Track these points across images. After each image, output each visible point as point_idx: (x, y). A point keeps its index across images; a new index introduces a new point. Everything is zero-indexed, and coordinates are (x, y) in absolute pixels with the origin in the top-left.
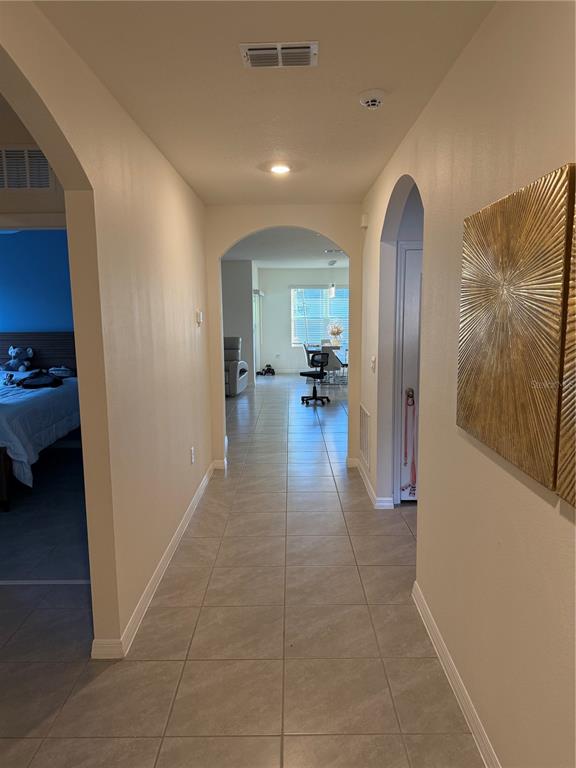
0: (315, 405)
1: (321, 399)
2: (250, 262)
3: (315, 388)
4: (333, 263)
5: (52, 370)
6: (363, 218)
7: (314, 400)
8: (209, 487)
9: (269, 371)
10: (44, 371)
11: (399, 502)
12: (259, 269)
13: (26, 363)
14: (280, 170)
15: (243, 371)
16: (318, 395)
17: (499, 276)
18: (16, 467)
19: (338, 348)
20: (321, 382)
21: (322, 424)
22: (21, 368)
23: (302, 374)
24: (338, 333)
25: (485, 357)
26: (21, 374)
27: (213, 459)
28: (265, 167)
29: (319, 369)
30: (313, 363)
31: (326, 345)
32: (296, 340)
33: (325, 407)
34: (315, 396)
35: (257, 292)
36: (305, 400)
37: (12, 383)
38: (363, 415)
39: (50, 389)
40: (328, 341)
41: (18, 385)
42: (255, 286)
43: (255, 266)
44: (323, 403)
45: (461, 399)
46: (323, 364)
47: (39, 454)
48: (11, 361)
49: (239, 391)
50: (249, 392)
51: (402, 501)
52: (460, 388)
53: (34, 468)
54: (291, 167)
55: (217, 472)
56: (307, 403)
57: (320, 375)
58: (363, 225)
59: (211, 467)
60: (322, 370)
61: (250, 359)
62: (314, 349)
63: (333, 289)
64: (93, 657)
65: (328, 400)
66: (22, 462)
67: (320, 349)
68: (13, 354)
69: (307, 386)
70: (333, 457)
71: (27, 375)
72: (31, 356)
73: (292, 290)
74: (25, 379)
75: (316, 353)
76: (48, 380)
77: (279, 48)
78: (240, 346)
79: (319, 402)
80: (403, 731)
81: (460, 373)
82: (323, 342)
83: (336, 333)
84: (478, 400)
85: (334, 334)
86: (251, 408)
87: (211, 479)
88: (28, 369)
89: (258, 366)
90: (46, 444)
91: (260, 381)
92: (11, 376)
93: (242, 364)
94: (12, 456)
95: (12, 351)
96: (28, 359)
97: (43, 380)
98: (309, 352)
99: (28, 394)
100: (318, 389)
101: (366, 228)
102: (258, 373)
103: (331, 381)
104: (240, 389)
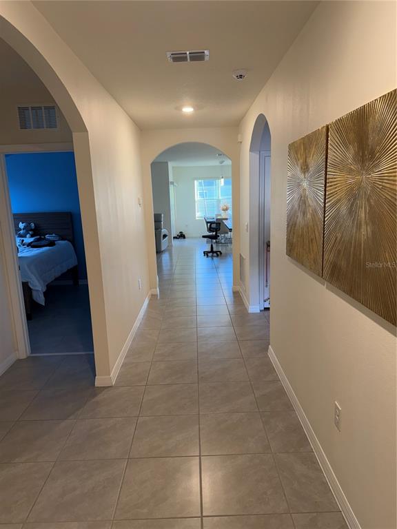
0: (212, 256)
1: (216, 252)
2: (167, 163)
3: (212, 245)
4: (222, 162)
5: (47, 236)
6: (239, 136)
7: (212, 253)
8: (149, 305)
9: (182, 236)
10: (43, 237)
11: (263, 309)
12: (173, 167)
13: (30, 232)
14: (188, 110)
15: (165, 236)
16: (215, 250)
17: (302, 176)
18: (34, 294)
19: (227, 219)
20: (216, 242)
21: (217, 268)
22: (28, 236)
23: (204, 237)
24: (227, 209)
25: (297, 218)
26: (28, 240)
27: (151, 289)
28: (179, 108)
29: (214, 233)
30: (210, 229)
31: (219, 217)
32: (199, 215)
33: (219, 257)
34: (212, 251)
35: (172, 183)
36: (206, 253)
37: (24, 245)
38: (241, 259)
39: (48, 248)
40: (220, 215)
41: (28, 246)
42: (171, 179)
43: (171, 165)
44: (218, 255)
45: (288, 241)
46: (217, 230)
47: (47, 286)
48: (22, 232)
49: (163, 249)
50: (169, 249)
51: (265, 308)
52: (287, 235)
53: (45, 294)
54: (194, 108)
55: (153, 296)
56: (207, 255)
57: (215, 237)
58: (239, 140)
59: (150, 294)
60: (216, 234)
61: (169, 228)
62: (211, 220)
63: (222, 180)
64: (96, 385)
65: (221, 253)
66: (37, 291)
67: (215, 220)
68: (22, 227)
69: (207, 245)
70: (224, 287)
71: (32, 239)
72: (33, 228)
73: (196, 181)
74: (31, 242)
75: (211, 223)
76: (46, 243)
77: (188, 53)
78: (162, 220)
79: (215, 254)
80: (261, 410)
81: (287, 227)
82: (217, 215)
83: (226, 210)
84: (295, 240)
85: (224, 210)
86: (171, 259)
87: (150, 300)
88: (32, 236)
89: (175, 233)
90: (49, 280)
91: (175, 243)
92: (23, 241)
93: (164, 231)
94: (31, 287)
95: (21, 225)
96: (31, 230)
97: (43, 242)
98: (207, 223)
99: (36, 251)
100: (214, 246)
101: (241, 142)
102: (174, 238)
103: (223, 241)
104: (163, 248)
